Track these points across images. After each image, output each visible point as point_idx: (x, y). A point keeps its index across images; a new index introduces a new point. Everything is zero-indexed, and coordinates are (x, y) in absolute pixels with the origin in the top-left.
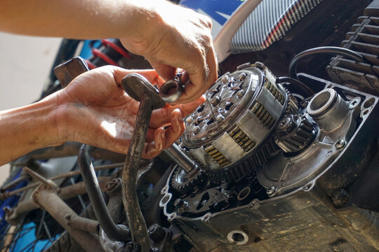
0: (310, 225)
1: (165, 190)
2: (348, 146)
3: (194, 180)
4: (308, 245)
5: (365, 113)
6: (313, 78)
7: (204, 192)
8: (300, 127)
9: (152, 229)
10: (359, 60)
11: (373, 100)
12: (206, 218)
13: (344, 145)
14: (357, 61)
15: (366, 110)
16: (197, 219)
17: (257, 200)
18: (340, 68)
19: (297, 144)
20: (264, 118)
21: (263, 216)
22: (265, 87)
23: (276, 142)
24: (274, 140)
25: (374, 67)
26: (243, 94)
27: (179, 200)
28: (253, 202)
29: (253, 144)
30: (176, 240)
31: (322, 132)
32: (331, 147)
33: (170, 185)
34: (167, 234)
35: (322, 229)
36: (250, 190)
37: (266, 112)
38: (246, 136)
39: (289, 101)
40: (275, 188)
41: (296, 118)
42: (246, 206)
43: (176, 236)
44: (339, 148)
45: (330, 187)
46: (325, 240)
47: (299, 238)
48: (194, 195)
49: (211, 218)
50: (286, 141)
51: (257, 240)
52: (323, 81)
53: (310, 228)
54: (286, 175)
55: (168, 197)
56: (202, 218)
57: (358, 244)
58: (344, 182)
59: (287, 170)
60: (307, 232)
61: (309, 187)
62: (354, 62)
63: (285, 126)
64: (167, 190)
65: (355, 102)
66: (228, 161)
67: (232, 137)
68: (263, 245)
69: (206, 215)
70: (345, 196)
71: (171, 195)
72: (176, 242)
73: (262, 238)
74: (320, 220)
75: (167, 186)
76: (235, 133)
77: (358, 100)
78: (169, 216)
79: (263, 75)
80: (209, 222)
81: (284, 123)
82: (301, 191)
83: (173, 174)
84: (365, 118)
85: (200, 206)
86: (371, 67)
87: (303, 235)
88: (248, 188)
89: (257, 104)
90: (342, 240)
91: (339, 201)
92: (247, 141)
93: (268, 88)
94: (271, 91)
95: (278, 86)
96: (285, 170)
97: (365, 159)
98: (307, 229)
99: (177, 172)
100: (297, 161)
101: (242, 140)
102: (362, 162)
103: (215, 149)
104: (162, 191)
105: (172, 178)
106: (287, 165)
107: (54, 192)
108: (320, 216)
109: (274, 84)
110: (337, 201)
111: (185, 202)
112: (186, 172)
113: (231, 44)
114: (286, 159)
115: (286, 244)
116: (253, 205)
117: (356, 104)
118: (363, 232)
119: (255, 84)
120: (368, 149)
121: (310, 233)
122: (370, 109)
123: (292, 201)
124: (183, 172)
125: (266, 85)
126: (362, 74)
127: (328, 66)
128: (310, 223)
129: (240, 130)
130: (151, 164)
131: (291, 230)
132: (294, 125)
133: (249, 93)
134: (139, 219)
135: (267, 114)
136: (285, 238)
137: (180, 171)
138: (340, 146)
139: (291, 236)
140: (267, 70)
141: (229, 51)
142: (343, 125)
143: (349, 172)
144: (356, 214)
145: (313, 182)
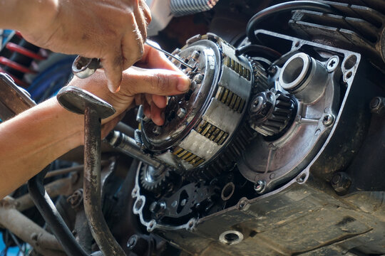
0: (310, 211)
1: (136, 193)
2: (337, 121)
3: (166, 177)
4: (312, 229)
5: (349, 76)
6: (275, 34)
7: (181, 190)
8: (276, 106)
9: (131, 242)
10: (327, 11)
11: (354, 58)
12: (191, 226)
13: (333, 121)
14: (325, 13)
15: (348, 71)
16: (181, 227)
17: (246, 198)
18: (306, 23)
19: (277, 125)
20: (233, 102)
21: (256, 215)
22: (225, 66)
23: (253, 127)
24: (249, 125)
25: (348, 18)
26: (201, 78)
27: (154, 204)
28: (242, 202)
29: (226, 134)
30: (161, 248)
31: (302, 105)
32: (317, 123)
33: (140, 185)
34: (150, 243)
35: (325, 212)
36: (233, 186)
37: (233, 94)
38: (216, 128)
39: (255, 73)
40: (263, 182)
41: (269, 95)
42: (235, 207)
43: (160, 243)
44: (328, 125)
45: (327, 172)
46: (329, 222)
47: (301, 224)
48: (170, 194)
49: (196, 225)
50: (264, 125)
51: (253, 234)
52: (287, 38)
53: (311, 213)
54: (272, 163)
55: (141, 201)
56: (186, 226)
57: (368, 220)
58: (341, 162)
59: (271, 156)
60: (307, 217)
61: (303, 177)
62: (321, 14)
63: (259, 107)
64: (138, 192)
65: (333, 63)
66: (202, 159)
67: (200, 133)
68: (260, 238)
69: (190, 222)
70: (347, 180)
71: (143, 198)
72: (163, 250)
73: (258, 231)
74: (320, 203)
75: (137, 187)
76: (203, 128)
77: (336, 59)
78: (148, 225)
79: (218, 48)
80: (195, 229)
81: (257, 104)
82: (295, 183)
83: (141, 171)
84: (350, 82)
85: (180, 208)
86: (344, 19)
87: (304, 221)
88: (232, 183)
89: (220, 88)
90: (349, 219)
91: (342, 188)
92: (219, 133)
93: (229, 66)
94: (233, 69)
95: (239, 59)
96: (269, 158)
97: (359, 130)
98: (308, 215)
99: (144, 169)
100: (281, 145)
101: (213, 133)
102: (357, 134)
103: (184, 150)
104: (133, 193)
105: (140, 176)
106: (271, 151)
107: (12, 207)
108: (320, 201)
109: (234, 58)
110: (339, 188)
111: (162, 205)
112: (155, 169)
113: (171, 6)
114: (267, 143)
115: (287, 233)
116: (243, 205)
117: (335, 65)
118: (374, 213)
119: (212, 60)
120: (360, 117)
121: (312, 218)
122: (354, 70)
123: (286, 195)
124: (151, 169)
125: (226, 61)
126: (335, 29)
127: (291, 21)
128: (310, 209)
129: (208, 123)
130: (113, 164)
131: (289, 219)
132: (269, 105)
133: (208, 75)
134: (115, 250)
135: (235, 97)
136: (284, 228)
137: (148, 167)
138: (328, 123)
139: (291, 224)
140: (222, 41)
141: (170, 14)
142: (325, 94)
143: (345, 150)
144: (363, 197)
145: (307, 171)
